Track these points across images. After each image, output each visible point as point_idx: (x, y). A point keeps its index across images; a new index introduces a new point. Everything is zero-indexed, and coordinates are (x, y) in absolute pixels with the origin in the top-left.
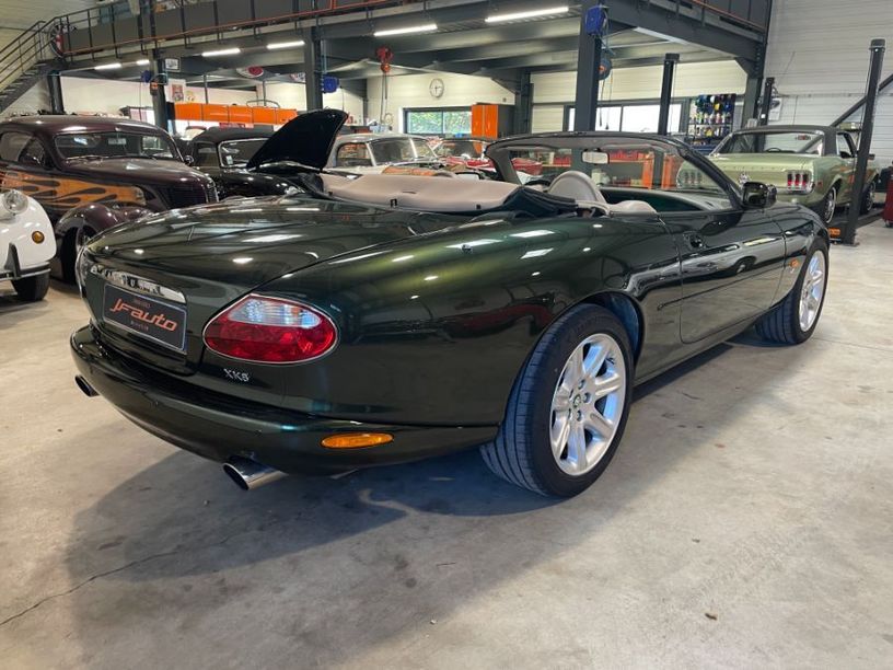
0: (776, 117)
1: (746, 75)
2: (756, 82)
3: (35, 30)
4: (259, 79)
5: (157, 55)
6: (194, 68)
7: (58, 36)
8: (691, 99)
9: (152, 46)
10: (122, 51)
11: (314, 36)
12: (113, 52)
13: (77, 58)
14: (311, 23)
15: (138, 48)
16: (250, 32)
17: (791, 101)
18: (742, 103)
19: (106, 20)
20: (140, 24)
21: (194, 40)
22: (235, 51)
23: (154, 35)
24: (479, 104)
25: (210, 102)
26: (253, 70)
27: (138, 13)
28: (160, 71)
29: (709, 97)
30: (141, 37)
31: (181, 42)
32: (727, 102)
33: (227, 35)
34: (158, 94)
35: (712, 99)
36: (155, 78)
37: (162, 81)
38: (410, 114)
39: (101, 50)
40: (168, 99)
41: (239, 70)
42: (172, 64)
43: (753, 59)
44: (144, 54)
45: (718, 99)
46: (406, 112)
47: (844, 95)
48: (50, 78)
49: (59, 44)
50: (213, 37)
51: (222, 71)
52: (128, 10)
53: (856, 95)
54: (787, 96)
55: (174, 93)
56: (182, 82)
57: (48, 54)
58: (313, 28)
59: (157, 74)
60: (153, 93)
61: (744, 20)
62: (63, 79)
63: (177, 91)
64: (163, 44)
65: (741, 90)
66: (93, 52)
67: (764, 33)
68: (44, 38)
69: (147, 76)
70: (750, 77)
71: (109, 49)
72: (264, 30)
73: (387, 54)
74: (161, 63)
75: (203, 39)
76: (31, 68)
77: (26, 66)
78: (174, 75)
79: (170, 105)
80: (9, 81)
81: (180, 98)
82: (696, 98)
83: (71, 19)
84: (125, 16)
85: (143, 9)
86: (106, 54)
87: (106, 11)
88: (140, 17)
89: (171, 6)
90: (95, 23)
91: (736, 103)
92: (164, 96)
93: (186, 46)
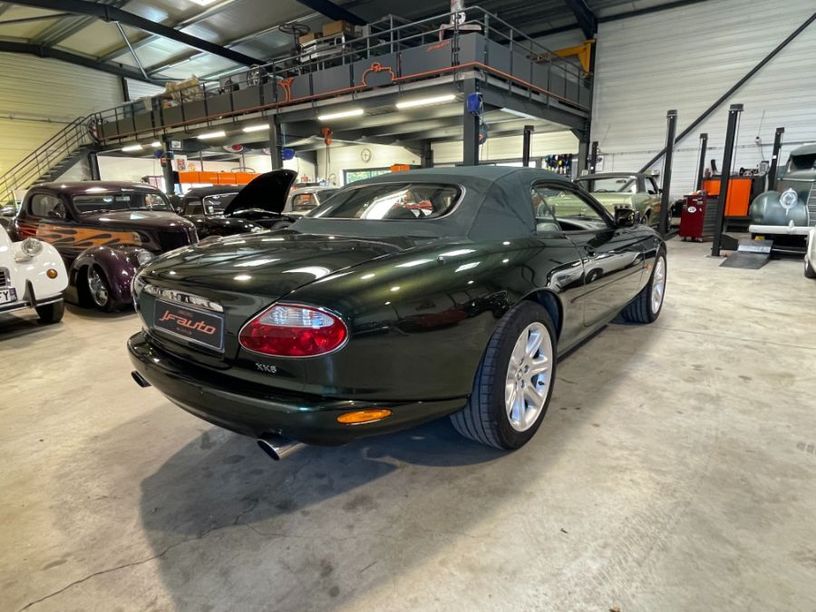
0: (600, 168)
1: (578, 141)
2: (585, 145)
3: (76, 123)
4: (240, 153)
5: (166, 139)
6: (192, 147)
7: (94, 128)
8: (542, 158)
9: (161, 133)
10: (140, 137)
11: (276, 121)
12: (134, 138)
13: (109, 143)
14: (274, 112)
15: (152, 134)
16: (230, 120)
17: (610, 158)
18: (577, 160)
19: (128, 116)
20: (153, 117)
21: (191, 127)
22: (222, 134)
23: (163, 124)
24: (396, 165)
25: (205, 170)
26: (235, 147)
27: (151, 109)
28: (168, 149)
29: (554, 156)
30: (154, 126)
31: (182, 129)
32: (566, 159)
33: (214, 123)
34: (167, 166)
35: (556, 158)
36: (165, 156)
37: (170, 157)
38: (348, 174)
39: (125, 137)
40: (174, 169)
41: (225, 147)
42: (176, 144)
43: (583, 130)
44: (156, 138)
45: (560, 157)
46: (345, 172)
47: (645, 152)
48: (89, 158)
49: (95, 134)
50: (205, 125)
51: (213, 148)
52: (144, 108)
53: (654, 151)
54: (607, 154)
55: (179, 164)
56: (184, 157)
57: (88, 140)
58: (275, 116)
59: (166, 152)
60: (163, 165)
61: (575, 103)
62: (99, 158)
63: (181, 163)
64: (170, 131)
65: (575, 151)
66: (120, 138)
67: (589, 112)
68: (84, 129)
69: (159, 154)
70: (581, 142)
71: (131, 135)
72: (240, 118)
73: (329, 132)
74: (168, 145)
75: (198, 126)
76: (76, 151)
77: (71, 149)
78: (178, 152)
79: (176, 174)
80: (58, 160)
81: (183, 168)
82: (545, 157)
83: (103, 115)
84: (141, 112)
85: (154, 107)
86: (129, 139)
87: (128, 109)
88: (152, 113)
89: (174, 104)
90: (120, 117)
91: (573, 160)
92: (171, 167)
93: (186, 132)
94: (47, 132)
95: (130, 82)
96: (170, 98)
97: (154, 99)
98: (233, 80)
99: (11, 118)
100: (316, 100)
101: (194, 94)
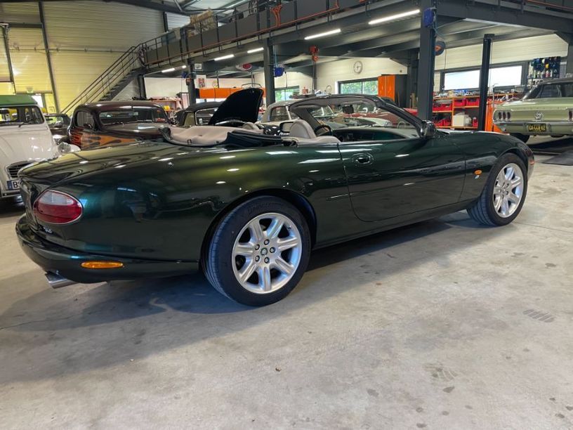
1: (566, 43)
3: (130, 51)
4: (249, 71)
5: (190, 62)
6: (212, 69)
7: (142, 55)
8: (528, 62)
9: (187, 57)
10: (173, 61)
11: (269, 43)
12: (168, 62)
13: (151, 67)
14: (267, 36)
15: (180, 59)
16: (235, 44)
18: (565, 63)
19: (165, 43)
20: (181, 45)
21: (208, 52)
22: (231, 56)
23: (188, 51)
24: (383, 75)
25: (220, 87)
26: (245, 66)
27: (180, 38)
28: (192, 71)
29: (542, 59)
30: (182, 52)
31: (201, 53)
32: (554, 63)
33: (224, 47)
34: (191, 84)
35: (543, 61)
36: (189, 76)
37: (193, 77)
38: (342, 85)
39: (162, 61)
40: (196, 87)
41: (237, 67)
42: (198, 66)
44: (183, 61)
45: (547, 60)
46: (340, 83)
48: (138, 79)
49: (143, 59)
50: (217, 49)
51: (227, 68)
52: (175, 37)
55: (200, 83)
56: (204, 76)
57: (137, 65)
58: (268, 39)
59: (190, 73)
60: (188, 84)
61: (558, 6)
62: (145, 79)
63: (202, 82)
64: (193, 55)
65: (564, 54)
66: (159, 62)
68: (135, 56)
69: (185, 74)
70: (570, 44)
71: (166, 60)
72: (243, 42)
73: (316, 50)
74: (192, 67)
75: (213, 50)
76: (129, 74)
77: (126, 72)
78: (200, 73)
79: (197, 90)
80: (116, 82)
81: (203, 86)
82: (532, 61)
83: (148, 44)
84: (173, 41)
85: (182, 36)
86: (165, 63)
87: (164, 38)
88: (180, 41)
89: (195, 32)
90: (159, 46)
91: (561, 63)
92: (194, 85)
93: (204, 55)
94: (109, 60)
95: (169, 15)
96: (193, 28)
97: (182, 29)
98: (238, 9)
99: (86, 51)
100: (299, 23)
101: (209, 24)
